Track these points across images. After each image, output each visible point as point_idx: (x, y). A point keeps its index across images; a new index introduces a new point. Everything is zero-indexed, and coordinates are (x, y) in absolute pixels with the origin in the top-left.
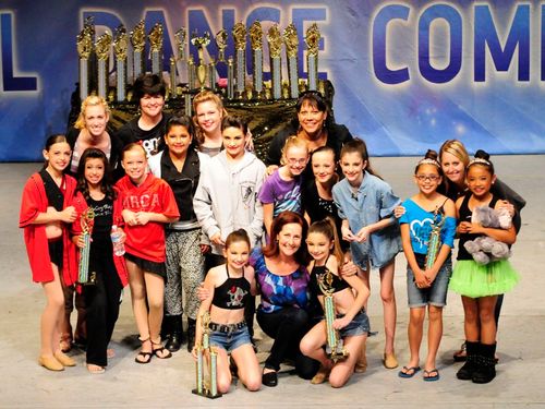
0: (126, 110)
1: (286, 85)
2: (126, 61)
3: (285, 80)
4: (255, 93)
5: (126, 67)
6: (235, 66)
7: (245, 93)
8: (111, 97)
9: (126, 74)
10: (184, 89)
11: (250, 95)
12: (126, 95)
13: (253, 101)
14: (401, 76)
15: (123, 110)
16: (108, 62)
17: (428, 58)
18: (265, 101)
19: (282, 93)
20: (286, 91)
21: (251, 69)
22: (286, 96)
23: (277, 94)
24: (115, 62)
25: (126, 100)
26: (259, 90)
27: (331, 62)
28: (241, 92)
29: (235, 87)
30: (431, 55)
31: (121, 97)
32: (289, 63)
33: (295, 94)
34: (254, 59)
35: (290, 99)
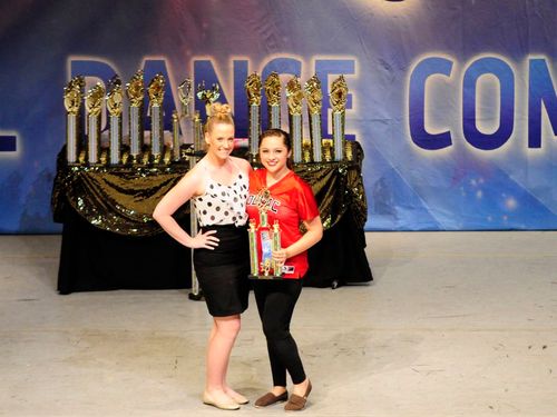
0: (121, 175)
1: (307, 146)
2: (121, 118)
3: (306, 140)
5: (120, 124)
8: (103, 159)
9: (121, 133)
10: (188, 151)
12: (121, 156)
14: (442, 141)
15: (117, 175)
16: (99, 118)
17: (474, 120)
19: (303, 155)
20: (307, 154)
22: (307, 159)
23: (297, 158)
24: (108, 119)
25: (121, 162)
27: (359, 123)
28: (255, 154)
30: (477, 117)
31: (115, 159)
32: (310, 121)
33: (318, 157)
34: (270, 115)
35: (312, 162)
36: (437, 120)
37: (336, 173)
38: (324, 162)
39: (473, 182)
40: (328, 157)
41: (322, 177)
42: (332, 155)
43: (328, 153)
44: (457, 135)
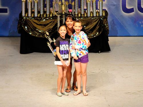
0: (38, 20)
1: (92, 12)
2: (38, 3)
3: (91, 10)
4: (81, 14)
5: (38, 5)
6: (75, 5)
7: (78, 15)
8: (33, 15)
9: (38, 8)
10: (57, 13)
11: (79, 15)
12: (38, 14)
13: (81, 17)
15: (37, 20)
16: (32, 3)
17: (141, 4)
18: (85, 17)
19: (90, 14)
20: (92, 14)
21: (80, 6)
22: (92, 16)
23: (89, 15)
24: (34, 3)
25: (38, 16)
26: (83, 13)
27: (107, 6)
28: (76, 14)
29: (75, 12)
31: (36, 15)
32: (93, 4)
33: (95, 15)
34: (81, 3)
35: (93, 17)
36: (130, 4)
37: (100, 19)
38: (97, 16)
39: (140, 22)
40: (98, 15)
41: (96, 21)
42: (99, 14)
43: (98, 14)
44: (136, 9)
